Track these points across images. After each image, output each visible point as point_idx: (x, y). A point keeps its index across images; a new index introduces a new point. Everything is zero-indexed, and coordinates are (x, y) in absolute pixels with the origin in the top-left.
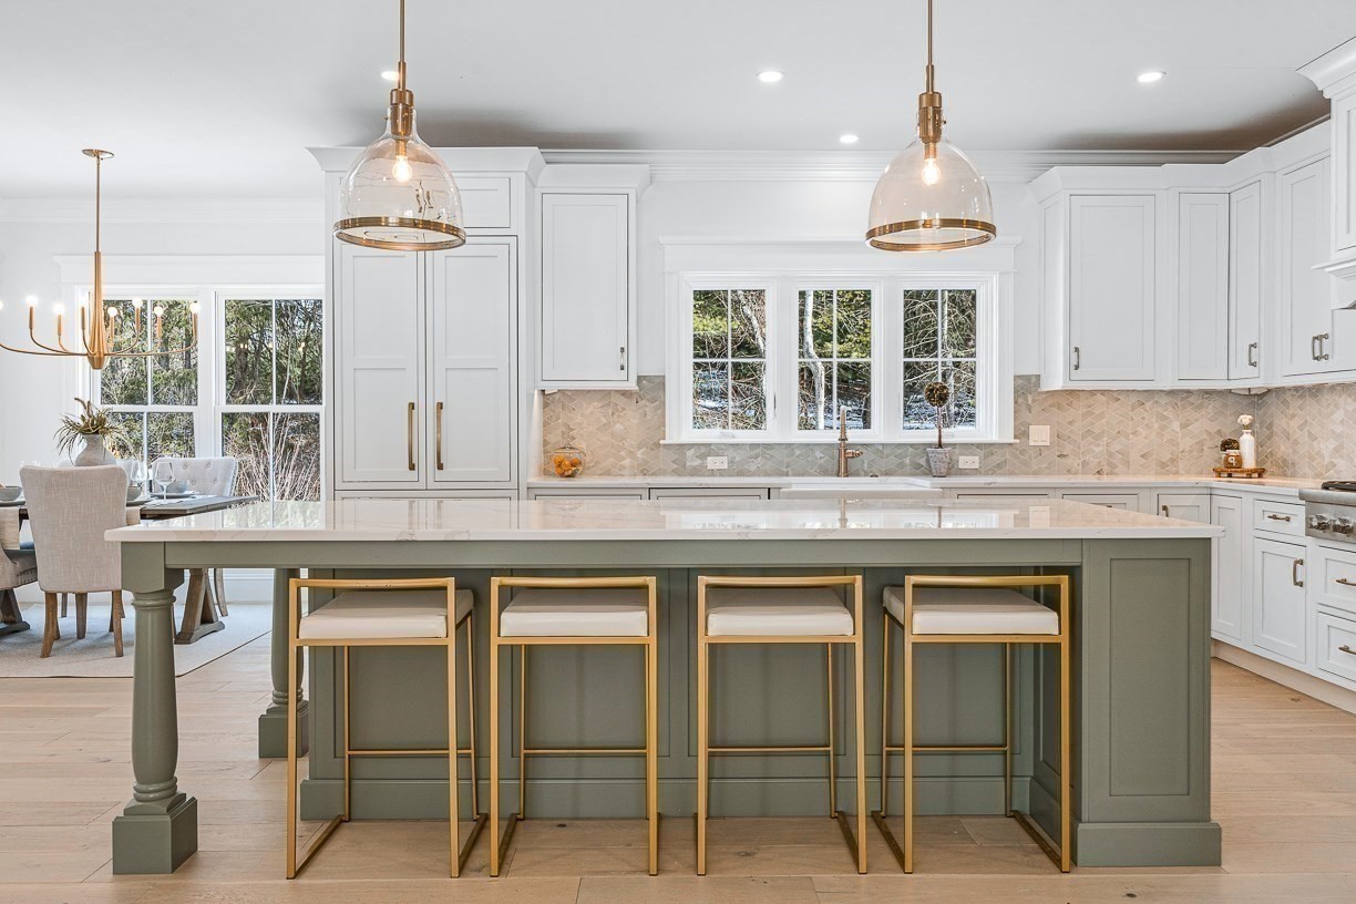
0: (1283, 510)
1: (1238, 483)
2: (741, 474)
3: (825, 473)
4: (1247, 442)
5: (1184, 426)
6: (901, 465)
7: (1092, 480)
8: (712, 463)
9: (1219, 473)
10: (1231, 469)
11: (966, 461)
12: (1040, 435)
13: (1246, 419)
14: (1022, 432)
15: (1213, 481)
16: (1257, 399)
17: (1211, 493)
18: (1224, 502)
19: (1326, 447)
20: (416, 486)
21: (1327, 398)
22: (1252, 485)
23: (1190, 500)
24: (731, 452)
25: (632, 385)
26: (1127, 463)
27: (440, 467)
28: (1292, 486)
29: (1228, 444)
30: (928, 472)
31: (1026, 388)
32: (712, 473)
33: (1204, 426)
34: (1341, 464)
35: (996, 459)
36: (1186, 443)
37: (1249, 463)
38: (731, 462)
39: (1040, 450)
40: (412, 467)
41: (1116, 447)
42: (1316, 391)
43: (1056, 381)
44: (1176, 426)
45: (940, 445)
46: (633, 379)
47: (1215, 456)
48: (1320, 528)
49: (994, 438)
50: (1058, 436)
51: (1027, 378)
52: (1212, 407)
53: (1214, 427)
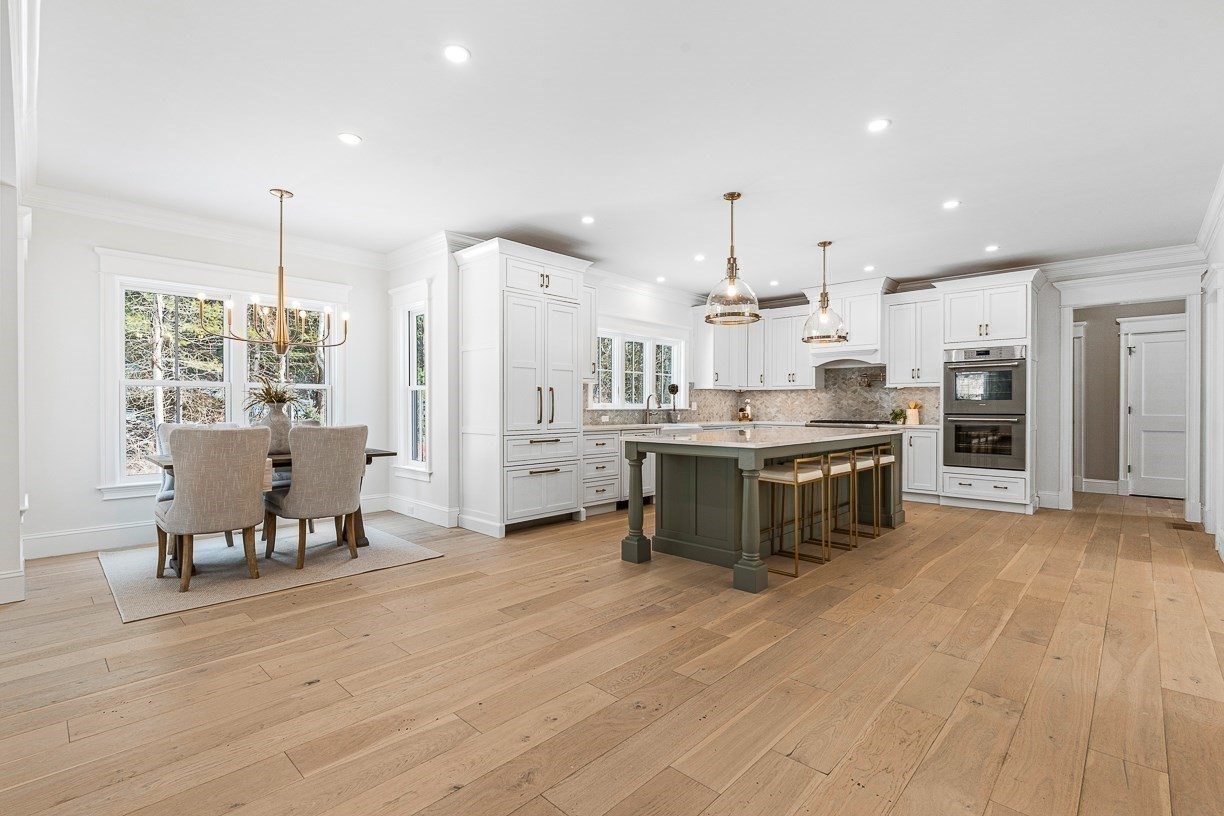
2: (613, 424)
4: (748, 408)
8: (605, 419)
10: (743, 418)
12: (694, 406)
13: (747, 401)
14: (691, 405)
15: (739, 424)
24: (610, 414)
26: (713, 417)
27: (550, 421)
29: (742, 410)
31: (691, 387)
32: (604, 424)
33: (734, 403)
36: (726, 409)
37: (750, 416)
38: (610, 418)
39: (694, 412)
40: (539, 422)
43: (708, 385)
45: (674, 410)
49: (683, 407)
50: (698, 407)
51: (691, 383)
52: (735, 396)
53: (737, 403)
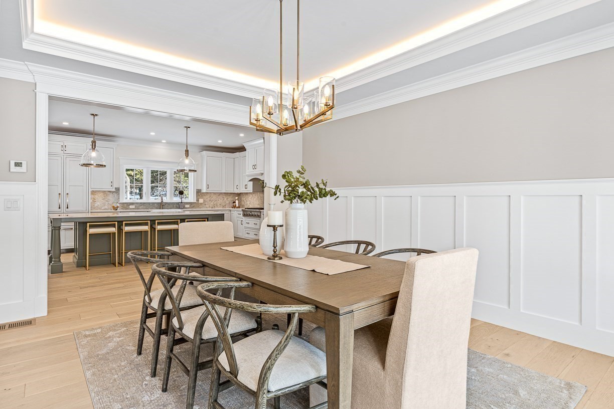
0: (240, 213)
1: (236, 209)
2: (138, 209)
3: (157, 209)
4: (237, 202)
5: (227, 199)
6: (174, 207)
7: (211, 209)
8: (132, 207)
9: (232, 208)
10: (234, 207)
11: (187, 206)
12: (201, 201)
13: (237, 198)
14: (198, 200)
15: (231, 209)
16: (239, 195)
17: (230, 211)
18: (233, 212)
19: (248, 203)
20: (60, 212)
21: (249, 195)
22: (238, 209)
23: (227, 212)
24: (136, 204)
25: (114, 190)
26: (217, 206)
27: (67, 208)
28: (241, 209)
29: (234, 202)
30: (179, 208)
31: (199, 192)
32: (131, 209)
33: (230, 199)
34: (250, 205)
35: (193, 205)
36: (227, 202)
37: (237, 206)
38: (135, 207)
39: (201, 203)
40: (59, 208)
41: (215, 203)
42: (247, 193)
43: (204, 191)
44: (226, 199)
45: (182, 203)
46: (114, 188)
47: (232, 205)
48: (244, 215)
49: (192, 201)
50: (204, 201)
51: (199, 190)
52: (232, 196)
53: (232, 199)
